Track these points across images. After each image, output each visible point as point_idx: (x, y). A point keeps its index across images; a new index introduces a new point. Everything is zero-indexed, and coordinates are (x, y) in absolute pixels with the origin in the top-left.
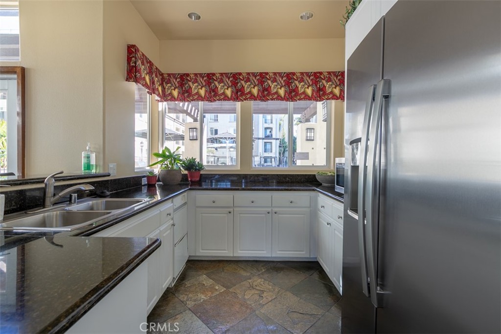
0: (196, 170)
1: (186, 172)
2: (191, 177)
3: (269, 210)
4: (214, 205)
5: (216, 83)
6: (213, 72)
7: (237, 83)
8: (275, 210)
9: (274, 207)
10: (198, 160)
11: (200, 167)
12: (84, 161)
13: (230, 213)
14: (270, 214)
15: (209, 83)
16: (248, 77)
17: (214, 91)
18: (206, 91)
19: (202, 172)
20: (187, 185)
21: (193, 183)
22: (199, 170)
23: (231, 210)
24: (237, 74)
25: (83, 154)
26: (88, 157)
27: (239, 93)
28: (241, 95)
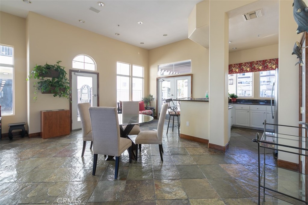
0: (235, 97)
1: (231, 98)
2: (233, 100)
3: (265, 112)
4: (242, 109)
5: (243, 67)
6: (241, 63)
7: (252, 65)
8: (268, 112)
9: (267, 111)
10: (235, 94)
11: (236, 97)
12: (206, 95)
13: (248, 112)
14: (265, 113)
15: (240, 67)
16: (257, 63)
17: (242, 69)
18: (239, 70)
19: (237, 99)
20: (231, 103)
21: (233, 102)
22: (236, 98)
23: (249, 111)
24: (252, 62)
25: (206, 93)
26: (207, 94)
27: (253, 69)
28: (254, 70)
